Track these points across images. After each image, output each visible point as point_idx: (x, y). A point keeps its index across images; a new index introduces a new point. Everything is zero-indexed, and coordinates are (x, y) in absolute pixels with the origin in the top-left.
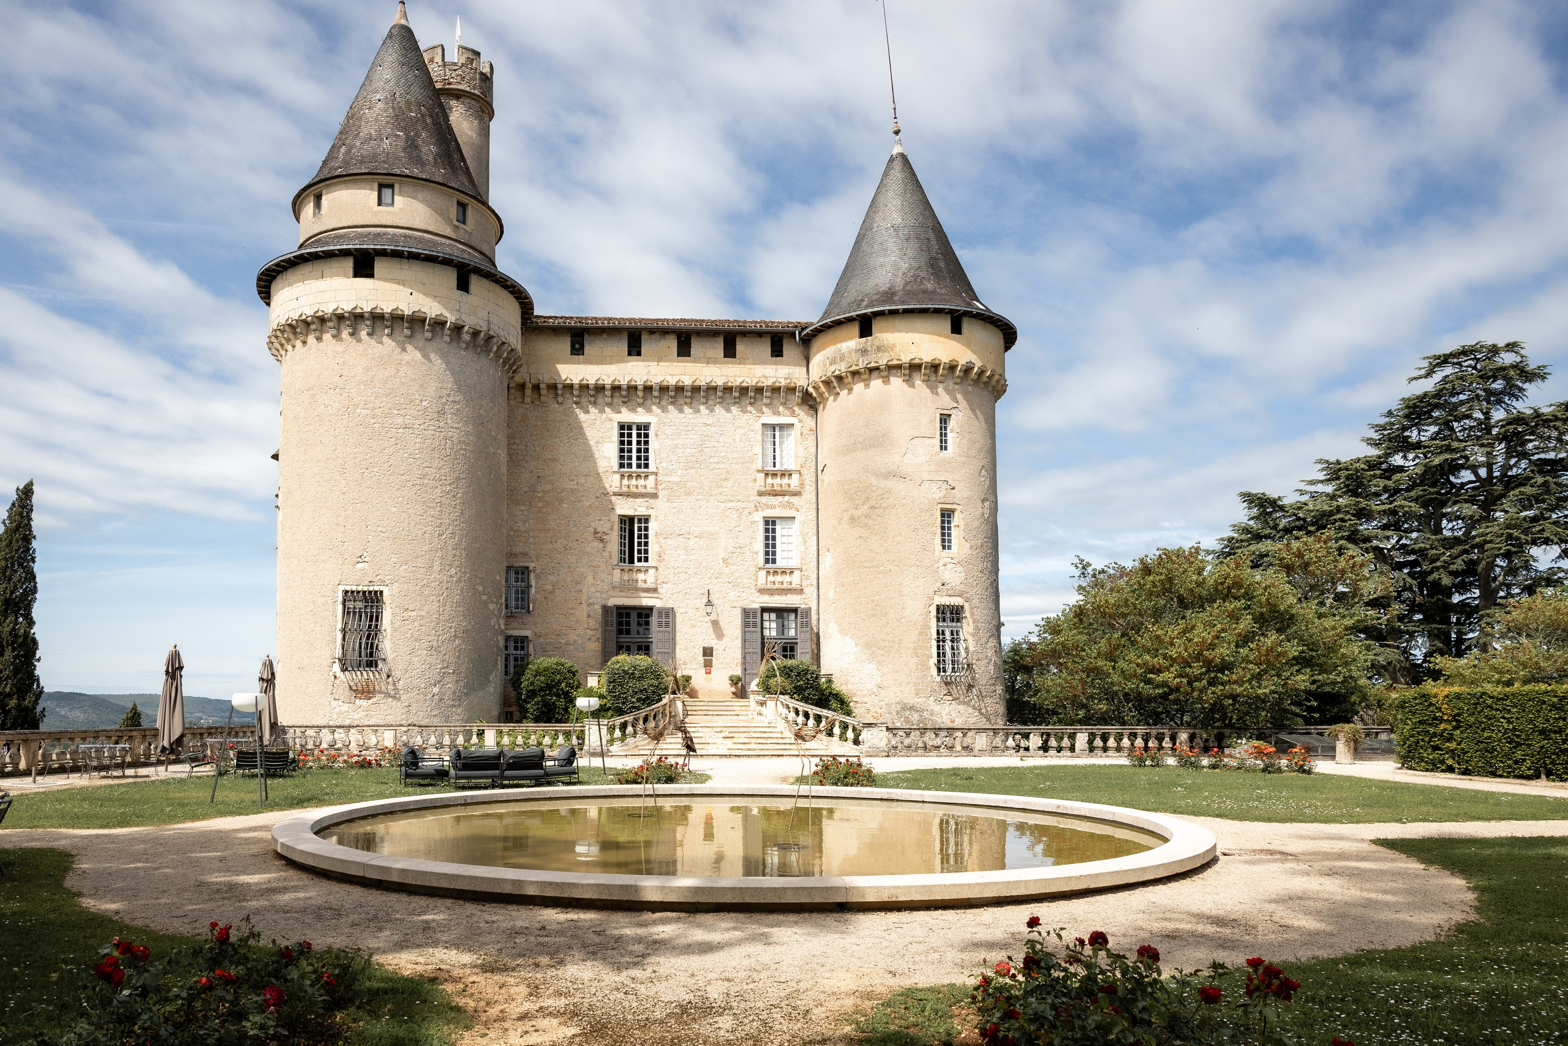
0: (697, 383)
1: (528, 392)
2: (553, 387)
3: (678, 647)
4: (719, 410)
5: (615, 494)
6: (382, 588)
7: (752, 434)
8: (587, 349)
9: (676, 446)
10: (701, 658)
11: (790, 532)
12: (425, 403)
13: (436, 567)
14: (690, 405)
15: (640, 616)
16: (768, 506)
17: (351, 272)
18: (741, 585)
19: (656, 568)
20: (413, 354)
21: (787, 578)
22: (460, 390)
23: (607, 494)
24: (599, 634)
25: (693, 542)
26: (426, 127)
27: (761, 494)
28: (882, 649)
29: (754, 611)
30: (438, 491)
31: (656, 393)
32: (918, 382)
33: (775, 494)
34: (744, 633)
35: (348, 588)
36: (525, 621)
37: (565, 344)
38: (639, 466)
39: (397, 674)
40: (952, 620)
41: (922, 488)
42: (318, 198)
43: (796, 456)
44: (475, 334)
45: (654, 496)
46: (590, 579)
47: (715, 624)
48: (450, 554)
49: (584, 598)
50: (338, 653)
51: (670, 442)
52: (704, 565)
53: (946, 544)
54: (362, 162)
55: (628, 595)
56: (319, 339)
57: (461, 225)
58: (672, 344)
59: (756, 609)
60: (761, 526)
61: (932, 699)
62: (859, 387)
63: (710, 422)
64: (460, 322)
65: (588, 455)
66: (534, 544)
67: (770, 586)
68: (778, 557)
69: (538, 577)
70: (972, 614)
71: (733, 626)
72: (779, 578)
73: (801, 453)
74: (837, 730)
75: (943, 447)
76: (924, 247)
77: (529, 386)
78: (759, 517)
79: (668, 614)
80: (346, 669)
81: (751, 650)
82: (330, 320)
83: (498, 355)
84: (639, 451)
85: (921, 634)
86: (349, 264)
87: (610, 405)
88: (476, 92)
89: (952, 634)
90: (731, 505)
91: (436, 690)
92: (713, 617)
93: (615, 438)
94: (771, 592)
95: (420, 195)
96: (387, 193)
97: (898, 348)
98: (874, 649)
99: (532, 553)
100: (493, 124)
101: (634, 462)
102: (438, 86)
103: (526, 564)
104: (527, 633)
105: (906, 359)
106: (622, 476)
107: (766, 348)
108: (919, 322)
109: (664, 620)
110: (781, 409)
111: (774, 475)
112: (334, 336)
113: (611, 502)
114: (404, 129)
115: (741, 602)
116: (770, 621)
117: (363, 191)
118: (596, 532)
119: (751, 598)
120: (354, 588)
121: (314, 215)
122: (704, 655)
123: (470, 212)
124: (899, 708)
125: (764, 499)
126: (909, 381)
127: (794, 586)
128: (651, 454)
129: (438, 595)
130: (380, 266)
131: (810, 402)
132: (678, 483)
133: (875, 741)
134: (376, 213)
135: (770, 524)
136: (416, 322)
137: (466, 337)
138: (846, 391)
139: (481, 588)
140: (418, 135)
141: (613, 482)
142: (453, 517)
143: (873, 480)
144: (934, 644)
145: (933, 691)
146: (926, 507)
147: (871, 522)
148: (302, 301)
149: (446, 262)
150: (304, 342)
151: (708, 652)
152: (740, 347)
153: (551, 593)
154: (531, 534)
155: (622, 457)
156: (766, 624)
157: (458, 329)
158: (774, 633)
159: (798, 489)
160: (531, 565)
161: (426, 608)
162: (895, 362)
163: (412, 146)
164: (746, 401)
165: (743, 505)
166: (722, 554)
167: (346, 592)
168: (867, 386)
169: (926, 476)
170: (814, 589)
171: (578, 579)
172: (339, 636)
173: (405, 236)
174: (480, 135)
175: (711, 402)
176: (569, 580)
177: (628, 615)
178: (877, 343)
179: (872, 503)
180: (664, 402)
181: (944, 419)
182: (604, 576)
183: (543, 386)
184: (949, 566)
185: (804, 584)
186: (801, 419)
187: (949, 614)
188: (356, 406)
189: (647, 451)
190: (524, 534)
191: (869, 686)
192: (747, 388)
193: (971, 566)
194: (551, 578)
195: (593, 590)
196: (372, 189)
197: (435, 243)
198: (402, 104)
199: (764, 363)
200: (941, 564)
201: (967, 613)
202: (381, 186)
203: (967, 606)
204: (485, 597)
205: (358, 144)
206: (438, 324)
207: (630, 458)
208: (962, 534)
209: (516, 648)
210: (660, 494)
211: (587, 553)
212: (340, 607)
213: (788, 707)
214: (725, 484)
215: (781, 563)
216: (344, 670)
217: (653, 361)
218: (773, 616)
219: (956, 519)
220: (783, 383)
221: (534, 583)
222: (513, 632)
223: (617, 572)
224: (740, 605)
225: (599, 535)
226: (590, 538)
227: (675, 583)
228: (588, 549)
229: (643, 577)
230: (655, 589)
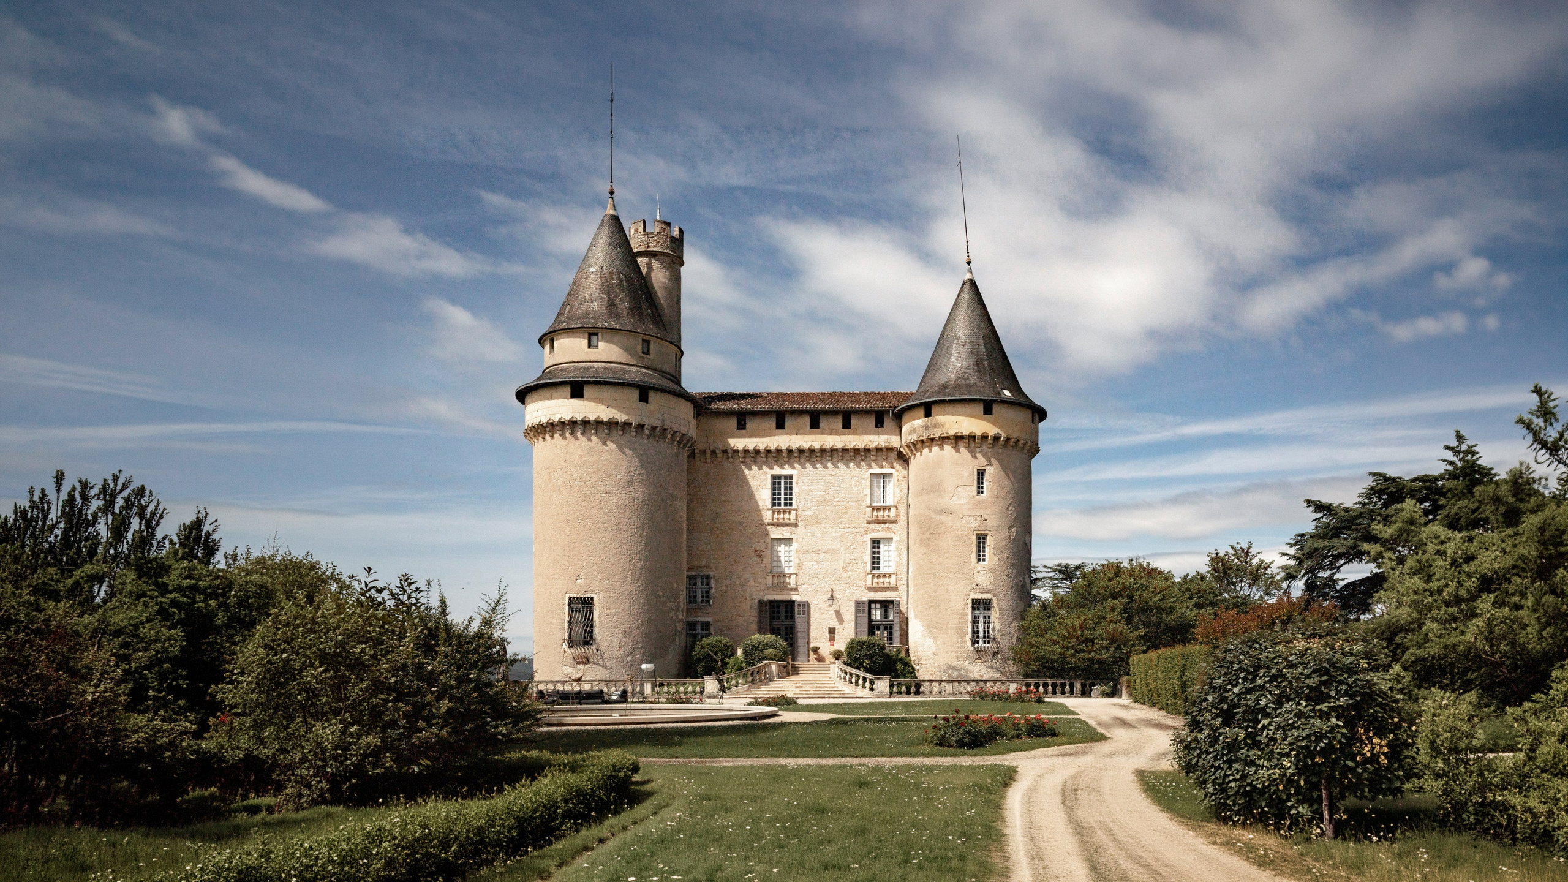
0: (824, 447)
1: (708, 455)
2: (725, 451)
3: (812, 628)
4: (841, 465)
5: (769, 524)
6: (592, 595)
7: (863, 481)
8: (749, 425)
9: (811, 491)
10: (827, 635)
11: (890, 548)
12: (619, 477)
13: (628, 580)
14: (821, 462)
15: (786, 607)
16: (874, 531)
17: (569, 394)
18: (855, 585)
19: (797, 575)
20: (612, 446)
21: (887, 580)
22: (643, 467)
23: (763, 524)
24: (756, 619)
25: (822, 556)
26: (622, 290)
27: (869, 523)
28: (937, 629)
29: (863, 603)
30: (629, 532)
31: (795, 455)
32: (963, 450)
33: (879, 522)
34: (857, 618)
35: (572, 596)
36: (706, 611)
37: (733, 422)
38: (786, 504)
39: (603, 649)
40: (985, 609)
41: (963, 520)
42: (552, 341)
43: (894, 496)
44: (654, 428)
45: (796, 525)
46: (752, 583)
47: (838, 613)
48: (638, 572)
49: (748, 595)
50: (566, 636)
51: (806, 488)
52: (829, 571)
53: (980, 557)
54: (578, 319)
55: (778, 593)
56: (552, 437)
57: (645, 356)
58: (806, 421)
59: (866, 601)
60: (869, 545)
61: (967, 662)
62: (926, 451)
63: (834, 473)
64: (642, 423)
65: (751, 498)
66: (714, 559)
67: (875, 585)
68: (881, 566)
69: (716, 582)
70: (999, 605)
71: (849, 614)
72: (881, 580)
73: (898, 493)
74: (860, 682)
75: (980, 490)
76: (975, 351)
77: (709, 452)
78: (867, 539)
79: (806, 605)
80: (572, 647)
81: (861, 629)
82: (557, 425)
83: (673, 440)
84: (786, 494)
85: (960, 618)
86: (567, 390)
87: (765, 463)
88: (668, 251)
89: (985, 617)
90: (848, 530)
91: (629, 659)
92: (835, 607)
93: (769, 486)
94: (875, 590)
95: (616, 339)
96: (594, 338)
97: (947, 425)
98: (932, 629)
99: (712, 565)
100: (684, 270)
101: (782, 502)
102: (635, 250)
103: (709, 573)
104: (708, 619)
105: (952, 433)
106: (774, 512)
107: (871, 421)
108: (960, 408)
109: (802, 610)
110: (884, 463)
111: (878, 509)
112: (560, 435)
113: (766, 530)
114: (607, 293)
116: (876, 609)
117: (578, 340)
118: (756, 551)
119: (862, 594)
120: (575, 596)
121: (551, 352)
122: (830, 633)
123: (652, 346)
124: (945, 668)
125: (871, 526)
126: (956, 448)
127: (891, 585)
128: (794, 496)
129: (630, 599)
130: (587, 391)
131: (903, 459)
132: (811, 516)
133: (882, 689)
134: (587, 353)
135: (876, 543)
136: (611, 424)
137: (647, 432)
138: (919, 453)
139: (661, 593)
140: (616, 296)
141: (768, 516)
142: (639, 549)
143: (933, 515)
144: (970, 625)
145: (968, 657)
146: (966, 533)
147: (931, 544)
148: (540, 412)
149: (630, 385)
150: (544, 438)
151: (832, 631)
152: (854, 421)
153: (726, 592)
154: (712, 552)
155: (774, 499)
156: (873, 612)
157: (640, 427)
158: (878, 618)
159: (894, 519)
160: (712, 574)
161: (622, 607)
162: (945, 435)
163: (612, 304)
164: (859, 458)
165: (857, 530)
166: (842, 564)
167: (570, 598)
168: (930, 451)
169: (966, 513)
170: (905, 587)
171: (744, 582)
172: (567, 625)
173: (605, 369)
174: (671, 280)
175: (835, 459)
177: (778, 606)
178: (934, 422)
179: (932, 530)
180: (802, 460)
181: (981, 473)
182: (762, 579)
183: (717, 452)
184: (982, 573)
185: (899, 584)
186: (897, 471)
187: (981, 606)
188: (575, 480)
189: (791, 494)
191: (929, 653)
192: (859, 449)
193: (998, 573)
194: (725, 582)
195: (755, 590)
196: (584, 338)
197: (624, 372)
198: (607, 274)
199: (869, 433)
200: (976, 572)
201: (995, 604)
202: (590, 335)
203: (994, 600)
204: (664, 599)
205: (577, 305)
206: (626, 425)
207: (779, 499)
208: (992, 551)
209: (702, 630)
210: (800, 524)
211: (750, 565)
212: (567, 608)
213: (841, 670)
214: (844, 515)
215: (883, 570)
216: (570, 647)
217: (793, 434)
218: (878, 606)
219: (989, 541)
220: (883, 445)
221: (713, 586)
222: (699, 619)
223: (770, 577)
224: (855, 598)
225: (758, 552)
226: (752, 554)
227: (810, 584)
228: (751, 562)
229: (788, 580)
230: (796, 589)
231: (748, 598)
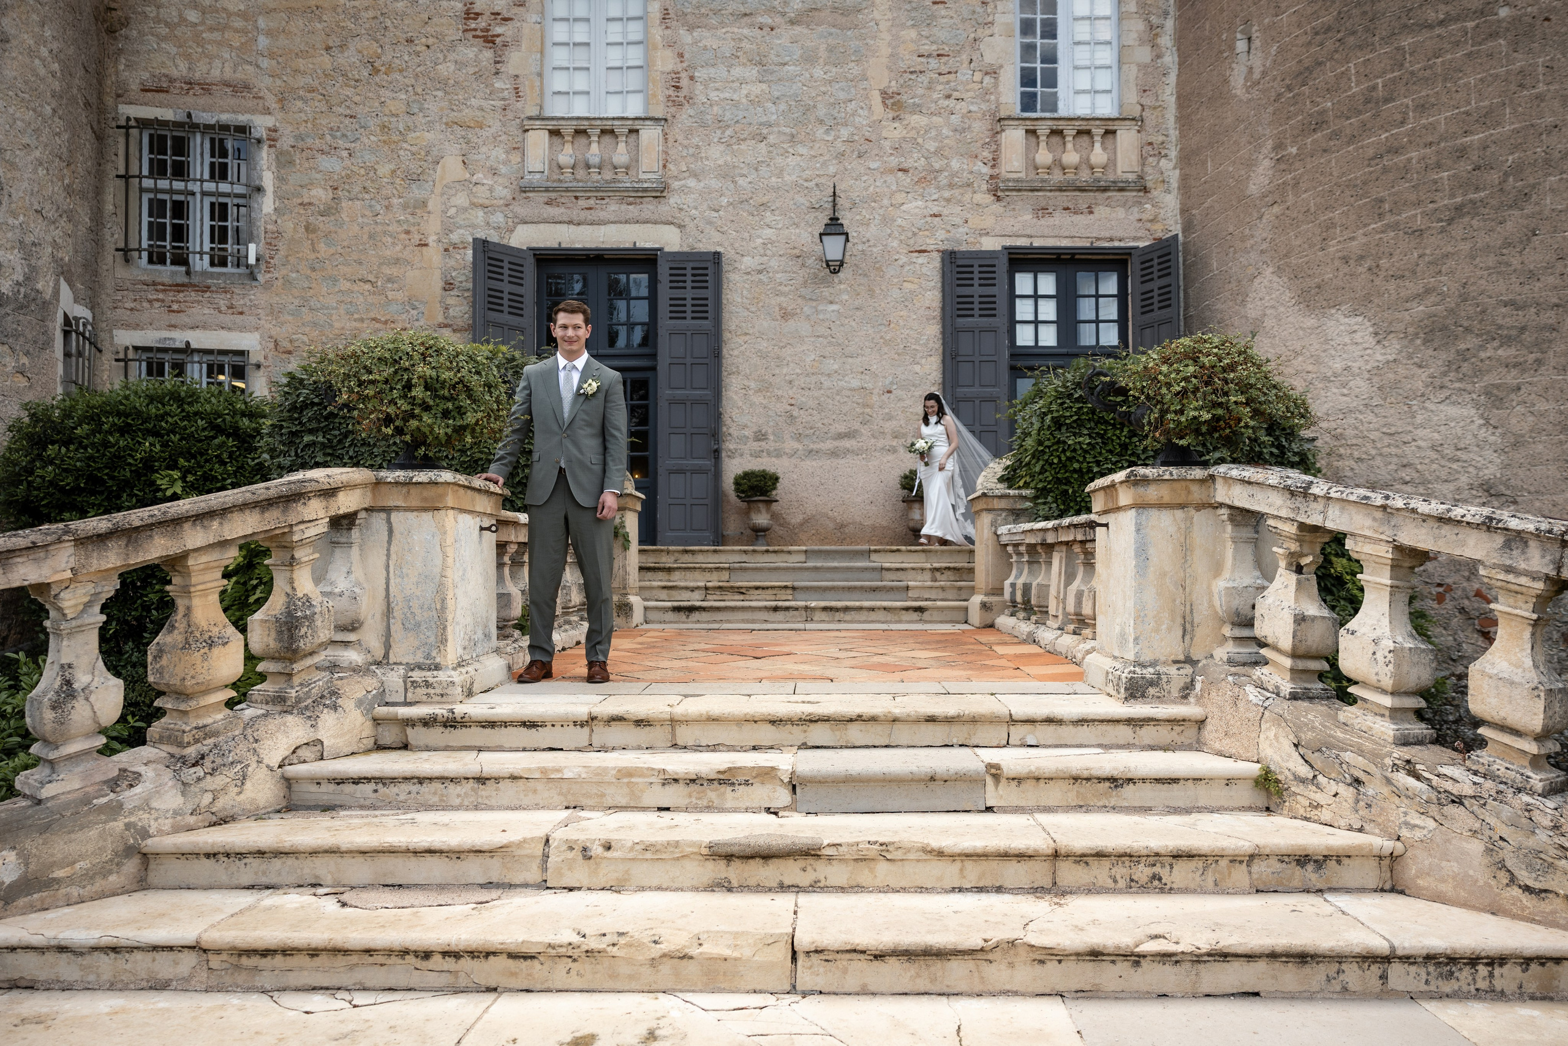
3: (735, 382)
18: (943, 178)
19: (667, 126)
21: (1096, 150)
25: (786, 41)
28: (1507, 341)
29: (983, 261)
34: (952, 335)
36: (239, 302)
46: (451, 167)
49: (431, 224)
52: (821, 112)
55: (576, 214)
59: (992, 254)
66: (272, 56)
67: (1037, 178)
68: (1062, 88)
69: (284, 162)
71: (914, 313)
72: (1068, 151)
79: (706, 275)
81: (976, 390)
92: (848, 283)
94: (1039, 201)
98: (1469, 342)
99: (263, 83)
103: (242, 119)
104: (247, 341)
109: (689, 294)
115: (941, 235)
116: (1036, 297)
118: (470, 15)
119: (974, 218)
127: (1117, 178)
153: (328, 212)
154: (262, 22)
156: (1023, 305)
158: (1048, 337)
160: (261, 124)
166: (879, 77)
171: (414, 167)
176: (384, 170)
177: (575, 284)
182: (499, 153)
185: (1151, 173)
190: (238, 23)
194: (329, 163)
195: (461, 200)
211: (443, 84)
215: (1073, 106)
218: (1048, 283)
221: (268, 180)
222: (200, 339)
223: (538, 142)
224: (938, 239)
225: (482, 23)
226: (453, 33)
227: (727, 174)
228: (446, 69)
229: (621, 154)
230: (659, 193)
231: (432, 240)
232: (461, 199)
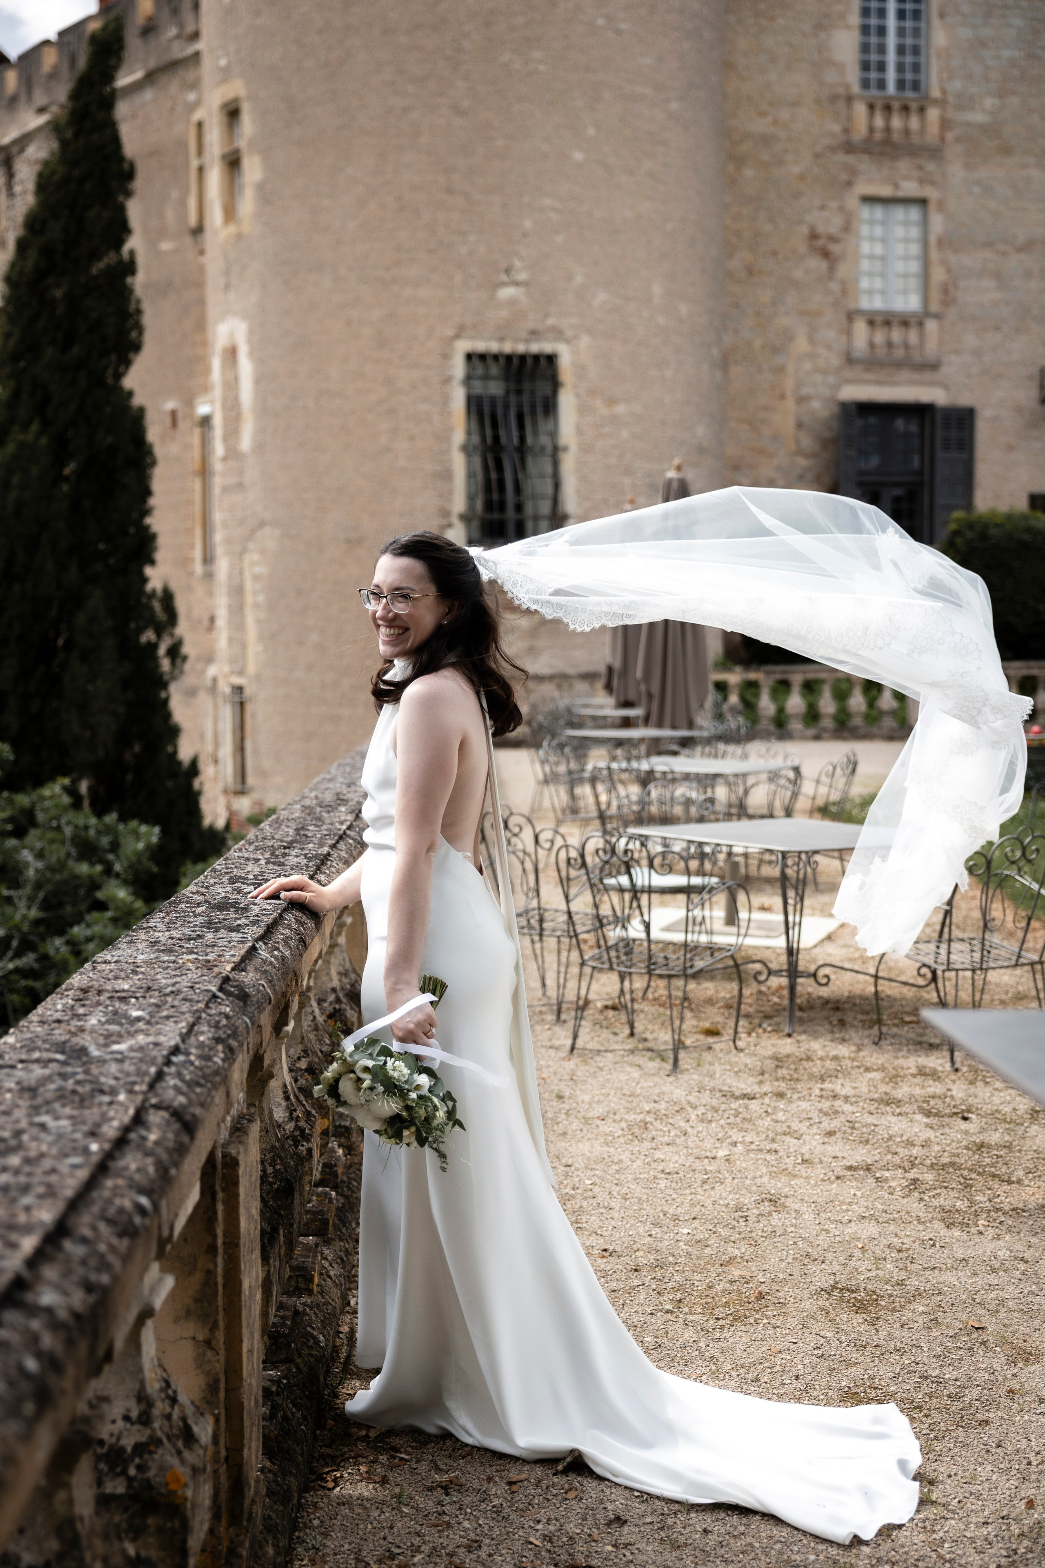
3: (978, 494)
5: (854, 149)
6: (557, 348)
9: (983, 43)
19: (940, 319)
23: (836, 148)
35: (480, 347)
38: (902, 86)
45: (936, 157)
46: (801, 343)
49: (789, 383)
51: (968, 34)
55: (881, 377)
79: (961, 421)
84: (902, 50)
101: (892, 75)
106: (869, 106)
109: (953, 434)
113: (846, 167)
118: (814, 237)
120: (494, 346)
128: (928, 59)
132: (985, 126)
155: (866, 64)
167: (469, 356)
171: (777, 342)
172: (460, 461)
176: (758, 343)
182: (833, 334)
189: (918, 51)
207: (883, 66)
210: (949, 153)
211: (796, 284)
212: (459, 393)
225: (820, 243)
226: (802, 248)
227: (977, 353)
228: (798, 274)
229: (913, 337)
230: (934, 366)
231: (789, 393)
232: (807, 366)
